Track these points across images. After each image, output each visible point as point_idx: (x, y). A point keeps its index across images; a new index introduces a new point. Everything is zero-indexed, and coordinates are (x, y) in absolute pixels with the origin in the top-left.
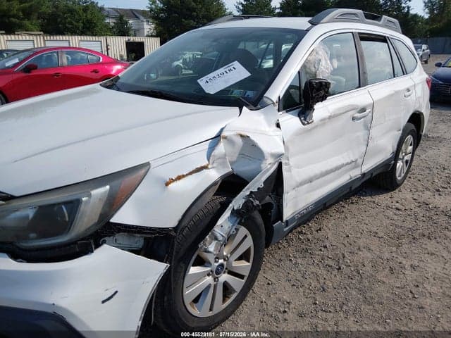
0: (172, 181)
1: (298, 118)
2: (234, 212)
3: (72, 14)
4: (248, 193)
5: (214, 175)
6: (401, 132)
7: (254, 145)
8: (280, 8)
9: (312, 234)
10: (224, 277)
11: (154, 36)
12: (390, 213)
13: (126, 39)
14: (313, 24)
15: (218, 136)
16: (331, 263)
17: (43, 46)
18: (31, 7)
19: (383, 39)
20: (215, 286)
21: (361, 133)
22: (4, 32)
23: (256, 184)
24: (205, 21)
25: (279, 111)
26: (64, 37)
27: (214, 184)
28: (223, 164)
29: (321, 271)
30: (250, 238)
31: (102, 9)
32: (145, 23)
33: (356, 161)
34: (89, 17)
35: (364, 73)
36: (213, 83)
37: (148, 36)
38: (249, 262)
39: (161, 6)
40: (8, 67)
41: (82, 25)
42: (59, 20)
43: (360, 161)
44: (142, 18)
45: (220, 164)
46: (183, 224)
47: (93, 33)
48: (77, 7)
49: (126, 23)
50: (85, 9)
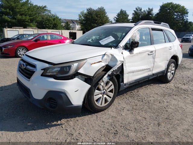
0: (93, 64)
1: (129, 52)
2: (109, 75)
3: (49, 21)
4: (113, 70)
5: (103, 64)
6: (168, 61)
7: (115, 58)
8: (132, 19)
9: (135, 93)
10: (105, 96)
11: (80, 30)
12: (164, 89)
13: (69, 31)
14: (135, 25)
15: (105, 54)
16: (140, 100)
17: (37, 33)
18: (33, 18)
19: (162, 30)
20: (103, 98)
21: (152, 60)
22: (23, 27)
23: (115, 68)
24: (101, 24)
25: (123, 49)
26: (45, 30)
27: (103, 67)
28: (106, 62)
29: (136, 102)
30: (113, 85)
31: (60, 19)
32: (77, 25)
33: (150, 69)
34: (55, 22)
35: (153, 41)
36: (104, 42)
37: (78, 30)
38: (113, 93)
39: (83, 18)
40: (30, 40)
41: (52, 25)
42: (44, 23)
43: (151, 69)
44: (75, 23)
45: (105, 61)
46: (95, 76)
47: (56, 28)
48: (51, 18)
49: (69, 25)
50: (54, 20)
